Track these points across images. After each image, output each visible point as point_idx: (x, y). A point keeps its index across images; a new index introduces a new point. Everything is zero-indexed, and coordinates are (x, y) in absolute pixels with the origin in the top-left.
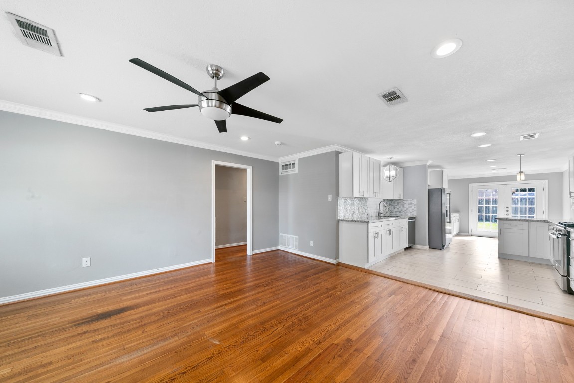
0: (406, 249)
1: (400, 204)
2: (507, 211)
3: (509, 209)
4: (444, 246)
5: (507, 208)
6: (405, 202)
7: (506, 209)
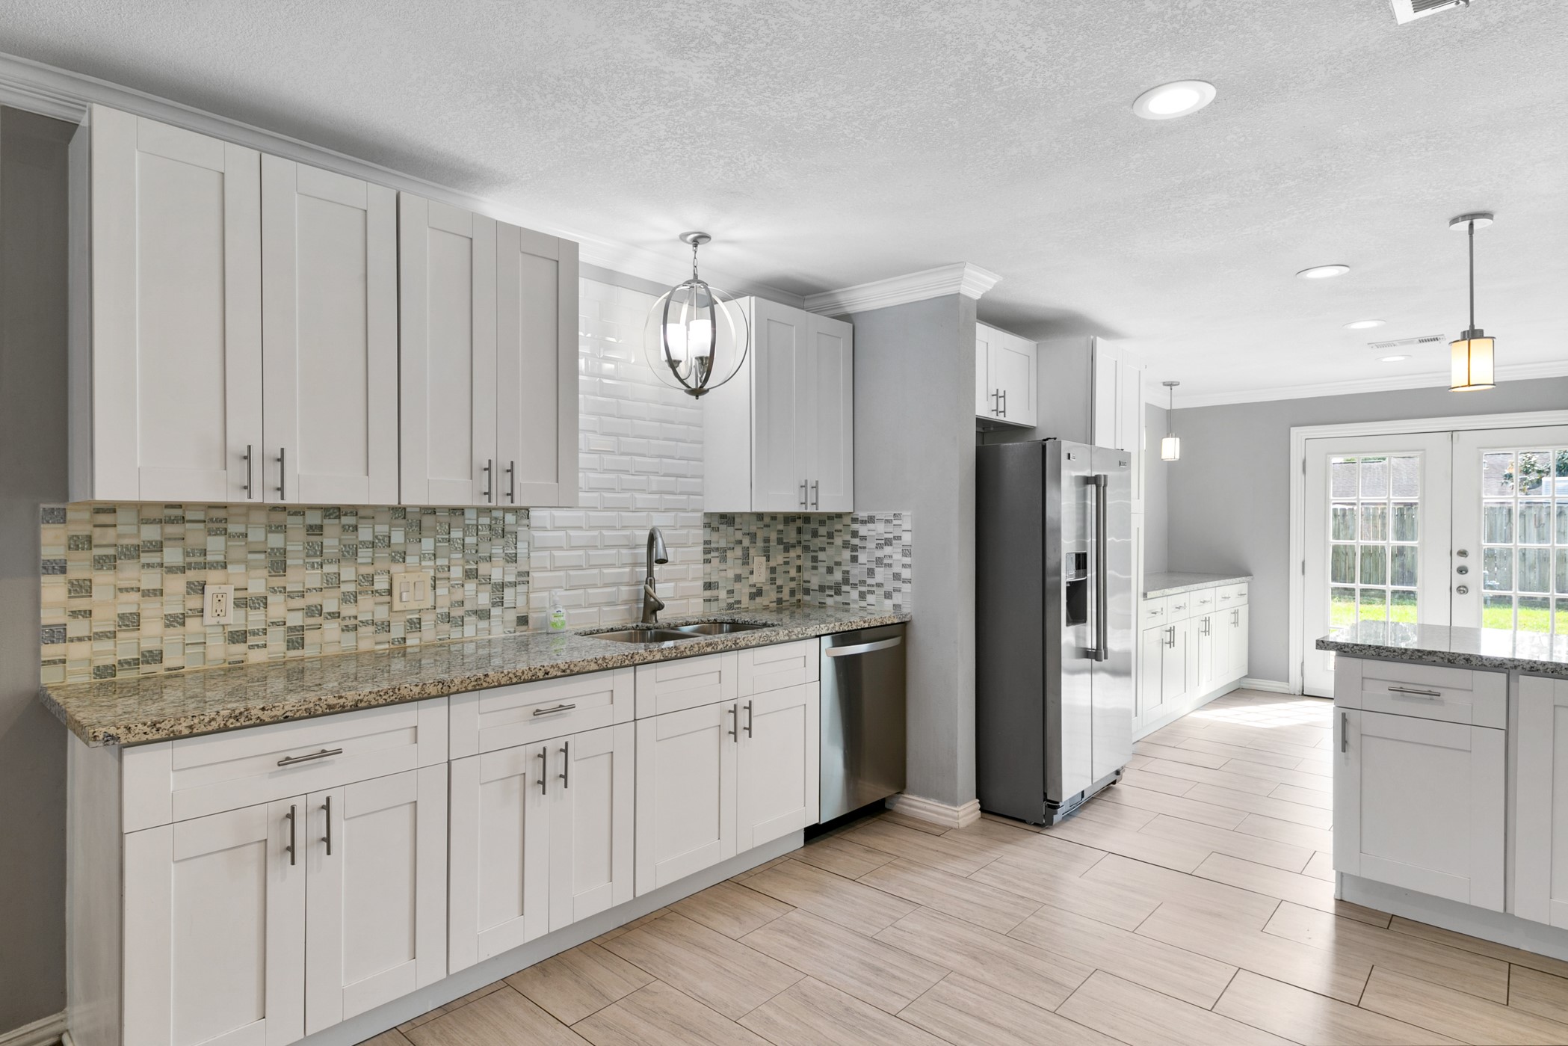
0: (814, 834)
1: (838, 541)
2: (1462, 570)
3: (1471, 561)
4: (1054, 806)
5: (1463, 553)
6: (863, 530)
7: (1459, 561)
